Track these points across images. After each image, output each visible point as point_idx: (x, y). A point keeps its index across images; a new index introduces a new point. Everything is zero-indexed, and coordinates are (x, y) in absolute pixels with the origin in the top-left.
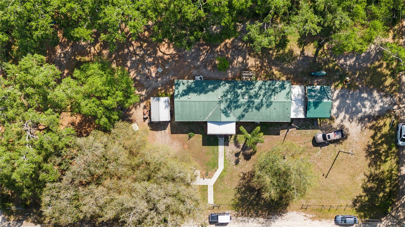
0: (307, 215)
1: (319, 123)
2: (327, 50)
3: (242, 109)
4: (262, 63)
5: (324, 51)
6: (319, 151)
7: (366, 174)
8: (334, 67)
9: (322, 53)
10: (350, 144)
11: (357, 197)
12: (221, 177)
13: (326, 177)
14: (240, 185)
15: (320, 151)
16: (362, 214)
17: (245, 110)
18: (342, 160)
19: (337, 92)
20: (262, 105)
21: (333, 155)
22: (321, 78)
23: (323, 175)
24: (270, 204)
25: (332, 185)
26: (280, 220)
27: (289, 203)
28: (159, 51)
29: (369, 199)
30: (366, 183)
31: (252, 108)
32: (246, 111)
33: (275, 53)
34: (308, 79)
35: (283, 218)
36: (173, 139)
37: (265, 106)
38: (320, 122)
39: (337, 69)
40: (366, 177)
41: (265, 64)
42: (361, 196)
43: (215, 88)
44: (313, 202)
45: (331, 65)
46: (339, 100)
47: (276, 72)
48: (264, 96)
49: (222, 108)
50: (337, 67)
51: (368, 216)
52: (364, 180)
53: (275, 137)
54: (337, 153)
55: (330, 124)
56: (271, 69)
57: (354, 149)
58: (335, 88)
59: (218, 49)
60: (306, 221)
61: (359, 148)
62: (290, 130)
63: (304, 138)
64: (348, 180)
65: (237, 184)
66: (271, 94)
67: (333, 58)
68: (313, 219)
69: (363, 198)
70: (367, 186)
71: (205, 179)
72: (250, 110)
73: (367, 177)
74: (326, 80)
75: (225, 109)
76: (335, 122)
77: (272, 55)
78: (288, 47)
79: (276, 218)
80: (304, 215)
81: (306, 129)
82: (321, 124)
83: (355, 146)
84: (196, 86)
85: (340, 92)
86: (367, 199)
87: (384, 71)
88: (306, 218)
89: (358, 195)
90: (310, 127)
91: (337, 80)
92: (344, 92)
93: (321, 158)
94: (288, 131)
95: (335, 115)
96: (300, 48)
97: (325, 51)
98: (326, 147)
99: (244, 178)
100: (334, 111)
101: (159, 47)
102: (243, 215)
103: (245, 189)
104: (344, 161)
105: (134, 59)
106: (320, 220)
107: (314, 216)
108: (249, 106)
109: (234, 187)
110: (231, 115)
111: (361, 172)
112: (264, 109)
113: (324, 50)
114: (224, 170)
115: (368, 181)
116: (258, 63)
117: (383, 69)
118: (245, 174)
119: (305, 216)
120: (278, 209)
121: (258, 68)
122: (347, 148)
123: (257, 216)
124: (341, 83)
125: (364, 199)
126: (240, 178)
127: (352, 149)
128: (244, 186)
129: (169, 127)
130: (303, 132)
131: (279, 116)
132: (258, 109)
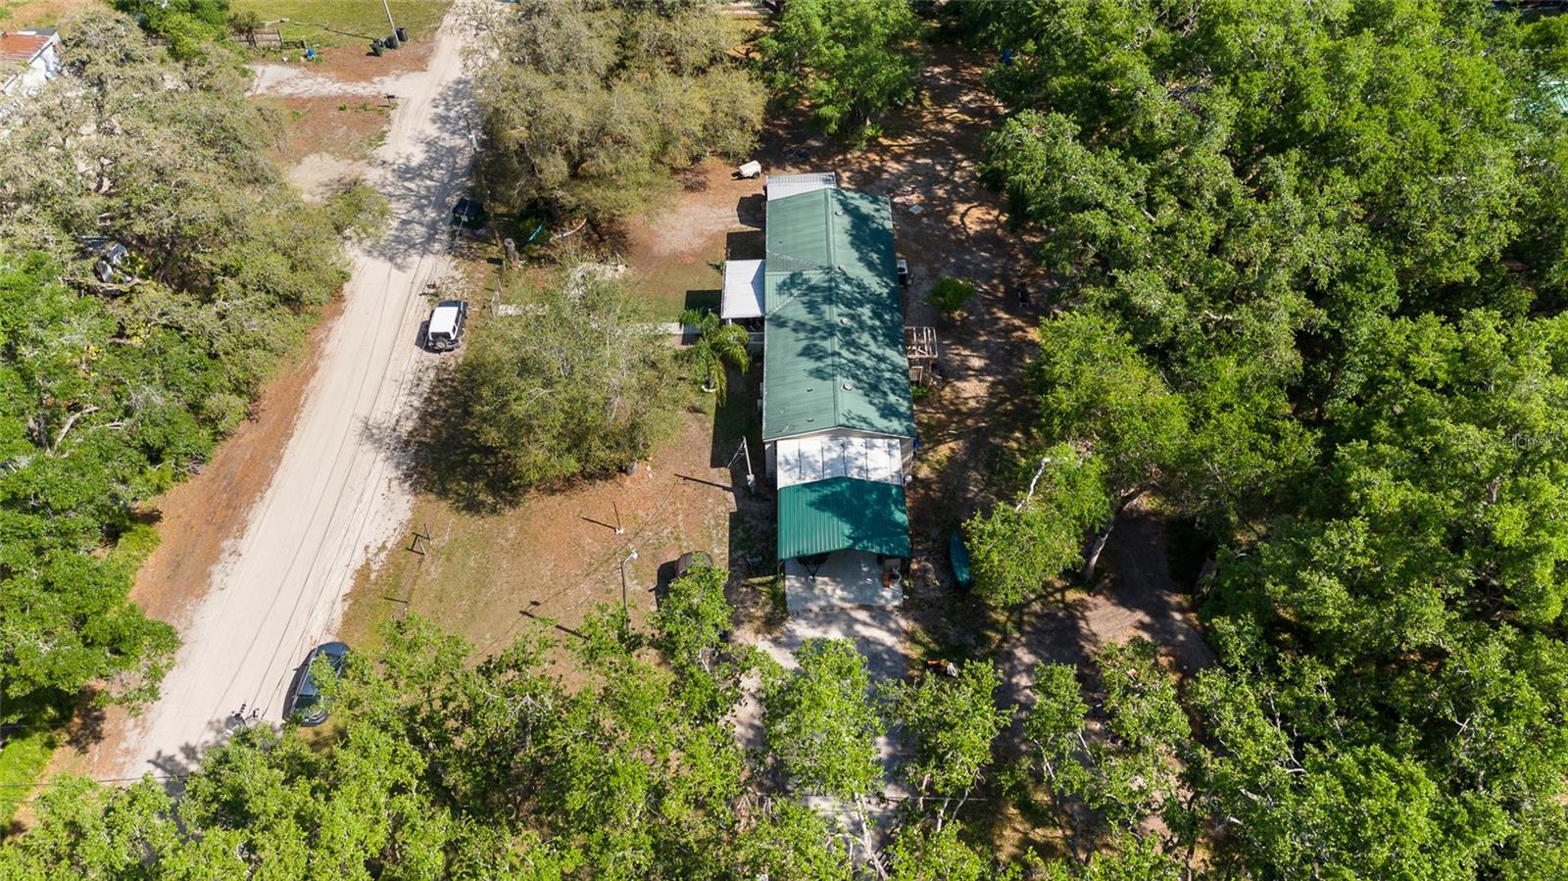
0: (383, 555)
1: (756, 580)
2: (1063, 601)
3: (806, 317)
4: (972, 413)
5: (1057, 590)
6: (642, 584)
8: (994, 625)
13: (524, 613)
15: (639, 588)
17: (803, 324)
19: (889, 640)
20: (820, 358)
22: (942, 582)
23: (535, 603)
24: (456, 448)
25: (486, 635)
26: (393, 475)
27: (447, 497)
28: (967, 206)
31: (807, 338)
32: (799, 327)
33: (1015, 445)
34: (934, 541)
35: (395, 483)
36: (713, 237)
37: (817, 363)
38: (760, 584)
39: (988, 640)
41: (970, 422)
43: (871, 266)
47: (944, 451)
48: (851, 361)
49: (806, 274)
50: (996, 637)
53: (707, 455)
55: (751, 618)
56: (956, 438)
58: (906, 632)
59: (1001, 314)
60: (360, 550)
62: (731, 496)
63: (695, 536)
66: (860, 381)
67: (1030, 624)
68: (363, 573)
72: (802, 335)
74: (938, 599)
75: (806, 281)
76: (760, 636)
79: (398, 466)
80: (389, 545)
81: (731, 542)
82: (753, 586)
84: (872, 230)
85: (890, 650)
87: (1007, 832)
88: (372, 550)
90: (740, 553)
91: (941, 639)
92: (888, 664)
94: (724, 488)
95: (791, 634)
97: (1058, 596)
100: (806, 632)
101: (980, 205)
102: (439, 381)
105: (939, 168)
106: (346, 597)
107: (373, 576)
108: (814, 330)
110: (786, 299)
112: (807, 363)
113: (1063, 590)
116: (972, 403)
117: (1018, 826)
119: (383, 547)
120: (433, 469)
121: (952, 403)
123: (424, 417)
129: (750, 229)
130: (724, 533)
131: (783, 405)
132: (806, 351)
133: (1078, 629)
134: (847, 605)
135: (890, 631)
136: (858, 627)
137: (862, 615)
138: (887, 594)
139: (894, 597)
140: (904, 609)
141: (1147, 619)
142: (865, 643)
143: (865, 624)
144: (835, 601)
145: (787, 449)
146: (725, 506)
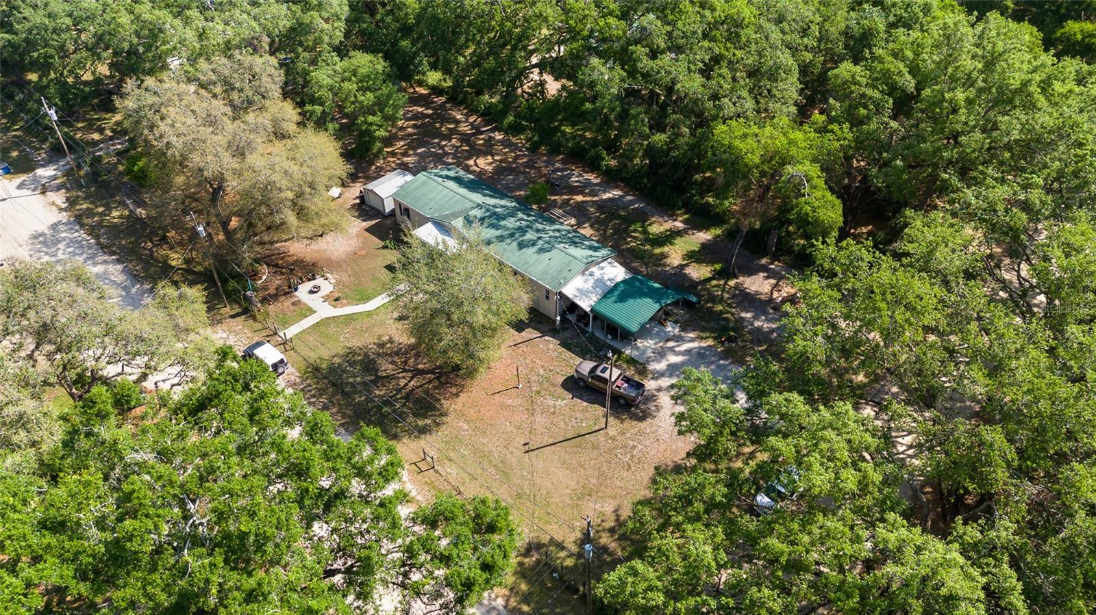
2: (732, 288)
3: (498, 233)
5: (724, 285)
6: (563, 399)
7: (619, 513)
8: (721, 312)
9: (718, 286)
10: (641, 432)
11: (552, 539)
12: (350, 318)
13: (527, 452)
14: (361, 349)
15: (564, 402)
16: (524, 587)
17: (502, 236)
18: (595, 447)
19: (696, 344)
20: (533, 245)
21: (585, 426)
23: (526, 444)
25: (525, 474)
29: (576, 566)
30: (604, 530)
31: (513, 240)
32: (501, 239)
36: (359, 235)
37: (536, 248)
39: (726, 318)
40: (615, 518)
42: (561, 547)
43: (492, 197)
44: (449, 470)
45: (719, 308)
46: (686, 357)
48: (550, 237)
49: (471, 214)
50: (728, 316)
51: (532, 605)
52: (602, 521)
54: (597, 428)
57: (640, 447)
58: (696, 337)
61: (653, 452)
63: (557, 364)
64: (568, 491)
65: (360, 345)
66: (565, 243)
67: (734, 302)
69: (562, 554)
70: (600, 537)
71: (326, 303)
72: (508, 241)
73: (617, 520)
74: (691, 317)
75: (474, 217)
77: (628, 243)
78: (666, 249)
81: (577, 355)
83: (647, 443)
84: (468, 182)
85: (701, 348)
86: (569, 562)
89: (558, 537)
90: (588, 356)
91: (712, 330)
92: (708, 353)
93: (554, 413)
94: (541, 337)
95: (656, 371)
96: (684, 260)
97: (728, 287)
98: (585, 404)
99: (381, 345)
100: (661, 366)
103: (363, 360)
104: (596, 452)
108: (512, 235)
109: (350, 345)
110: (475, 230)
111: (614, 498)
112: (531, 251)
113: (726, 284)
114: (369, 314)
115: (612, 531)
118: (391, 341)
122: (628, 435)
124: (715, 338)
125: (564, 559)
126: (376, 341)
127: (636, 443)
128: (366, 355)
129: (374, 222)
130: (568, 355)
131: (546, 273)
132: (521, 246)
133: (749, 293)
134: (661, 344)
135: (690, 341)
136: (677, 349)
137: (671, 344)
138: (669, 329)
139: (673, 328)
140: (683, 329)
141: (765, 274)
142: (688, 352)
143: (678, 346)
144: (653, 347)
145: (569, 291)
146: (552, 343)
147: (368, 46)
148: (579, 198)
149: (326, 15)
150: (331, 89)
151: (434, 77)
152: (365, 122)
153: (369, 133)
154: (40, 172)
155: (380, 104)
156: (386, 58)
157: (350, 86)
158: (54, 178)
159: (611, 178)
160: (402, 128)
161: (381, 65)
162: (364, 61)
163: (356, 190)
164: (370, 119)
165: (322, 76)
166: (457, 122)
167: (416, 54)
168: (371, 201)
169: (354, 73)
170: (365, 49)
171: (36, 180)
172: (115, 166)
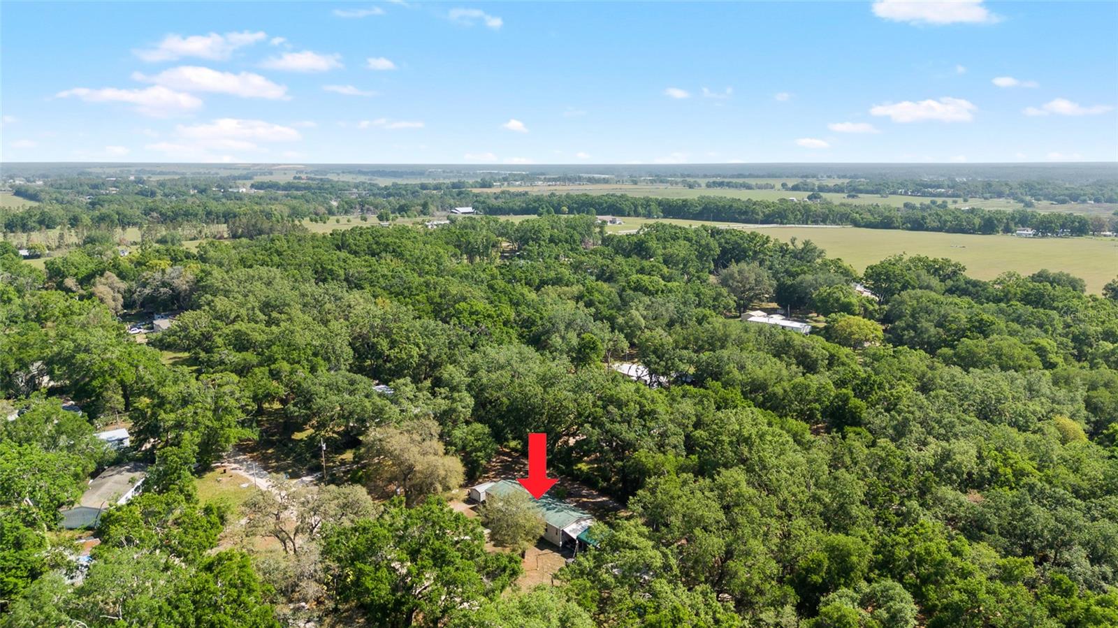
3: (537, 504)
20: (553, 509)
32: (538, 506)
72: (542, 507)
108: (544, 505)
112: (551, 511)
129: (473, 506)
130: (563, 559)
131: (557, 522)
132: (548, 509)
145: (567, 530)
146: (557, 555)
147: (480, 420)
148: (585, 500)
149: (463, 405)
150: (461, 439)
151: (513, 444)
152: (476, 455)
153: (477, 461)
154: (304, 478)
155: (484, 447)
156: (490, 427)
157: (471, 438)
158: (311, 481)
159: (603, 492)
160: (494, 466)
161: (487, 430)
162: (478, 427)
163: (466, 491)
164: (479, 454)
165: (457, 433)
166: (525, 465)
167: (505, 428)
168: (474, 496)
169: (473, 432)
170: (480, 422)
171: (303, 481)
172: (342, 477)
